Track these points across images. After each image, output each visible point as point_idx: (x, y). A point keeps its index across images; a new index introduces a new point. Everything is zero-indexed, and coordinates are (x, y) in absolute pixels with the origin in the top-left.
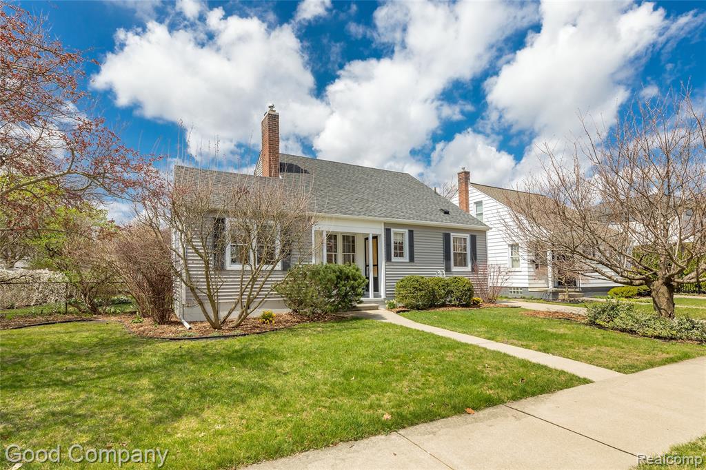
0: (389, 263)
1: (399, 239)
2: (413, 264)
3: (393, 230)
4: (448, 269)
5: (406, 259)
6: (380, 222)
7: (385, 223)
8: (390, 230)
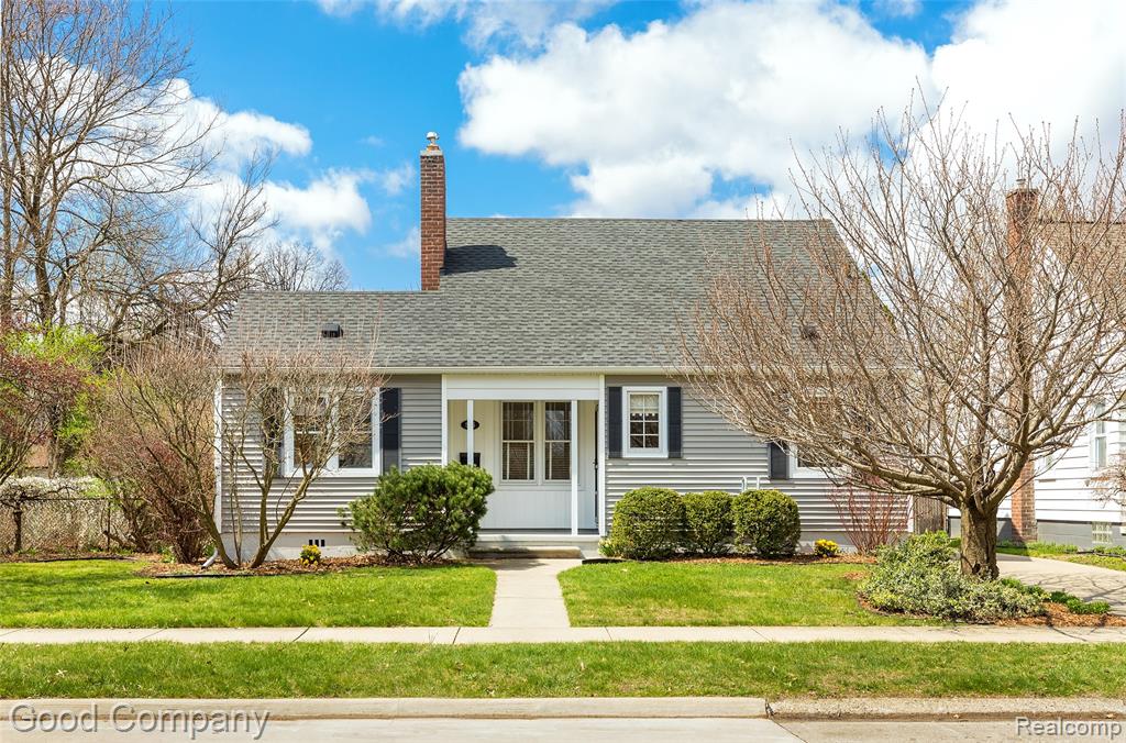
0: (617, 462)
1: (644, 408)
2: (678, 463)
3: (627, 391)
4: (778, 472)
5: (662, 451)
6: (597, 375)
7: (608, 377)
8: (619, 390)
